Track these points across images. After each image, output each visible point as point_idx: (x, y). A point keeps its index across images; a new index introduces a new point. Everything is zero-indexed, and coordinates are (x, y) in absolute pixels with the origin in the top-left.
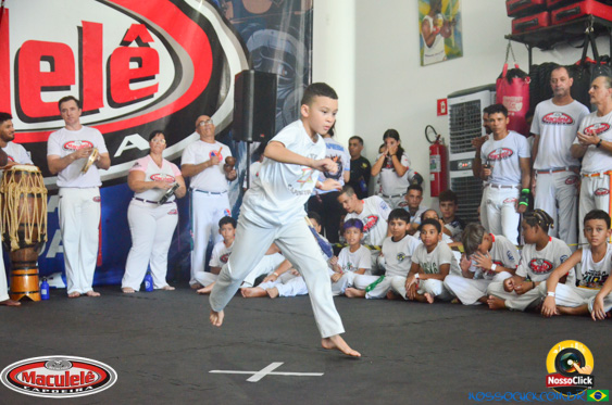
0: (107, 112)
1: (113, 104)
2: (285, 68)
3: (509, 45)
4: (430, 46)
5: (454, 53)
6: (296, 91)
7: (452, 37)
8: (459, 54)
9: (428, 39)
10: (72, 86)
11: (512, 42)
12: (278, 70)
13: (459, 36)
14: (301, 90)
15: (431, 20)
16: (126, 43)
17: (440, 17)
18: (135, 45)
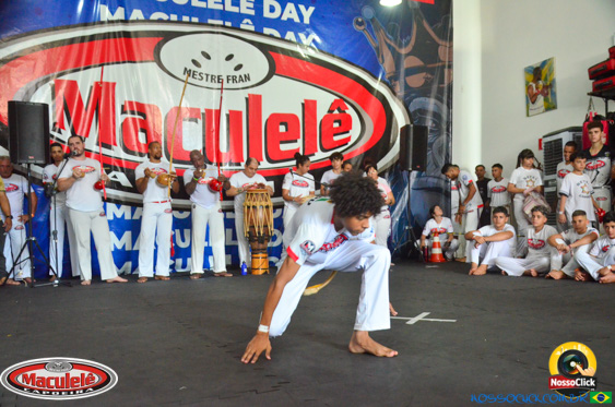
0: (320, 155)
1: (323, 150)
2: (434, 122)
3: (591, 99)
4: (533, 103)
5: (551, 106)
6: (441, 138)
7: (549, 96)
8: (555, 107)
9: (532, 98)
10: (299, 140)
11: (593, 97)
12: (429, 124)
13: (554, 94)
14: (444, 136)
15: (534, 85)
16: (330, 111)
17: (541, 83)
18: (336, 112)
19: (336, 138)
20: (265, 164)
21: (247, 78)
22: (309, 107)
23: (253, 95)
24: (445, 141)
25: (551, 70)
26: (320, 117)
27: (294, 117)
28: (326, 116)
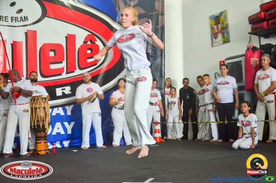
0: (78, 72)
1: (81, 69)
2: (153, 50)
3: (250, 37)
4: (216, 38)
5: (226, 41)
6: (157, 60)
7: (225, 34)
8: (229, 41)
9: (214, 35)
10: (63, 62)
11: (252, 35)
12: (150, 51)
13: (228, 33)
14: (160, 60)
15: (216, 27)
16: (85, 42)
17: (220, 26)
18: (89, 43)
19: (89, 61)
20: (40, 78)
21: (26, 18)
22: (70, 39)
23: (31, 31)
24: (160, 63)
25: (226, 18)
26: (78, 46)
27: (61, 46)
28: (82, 46)
